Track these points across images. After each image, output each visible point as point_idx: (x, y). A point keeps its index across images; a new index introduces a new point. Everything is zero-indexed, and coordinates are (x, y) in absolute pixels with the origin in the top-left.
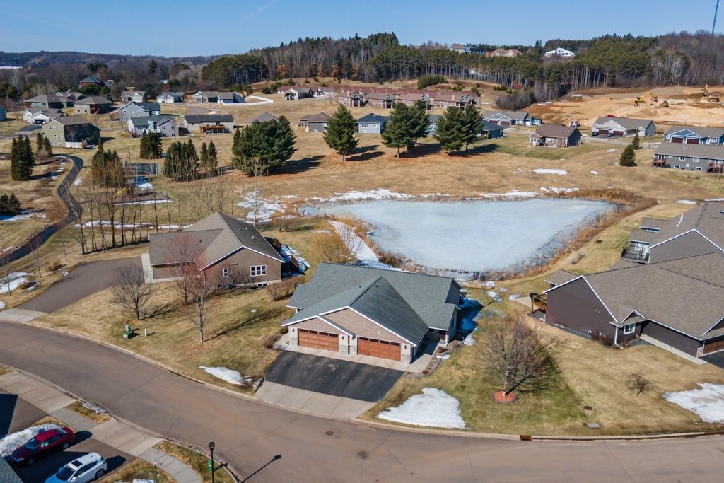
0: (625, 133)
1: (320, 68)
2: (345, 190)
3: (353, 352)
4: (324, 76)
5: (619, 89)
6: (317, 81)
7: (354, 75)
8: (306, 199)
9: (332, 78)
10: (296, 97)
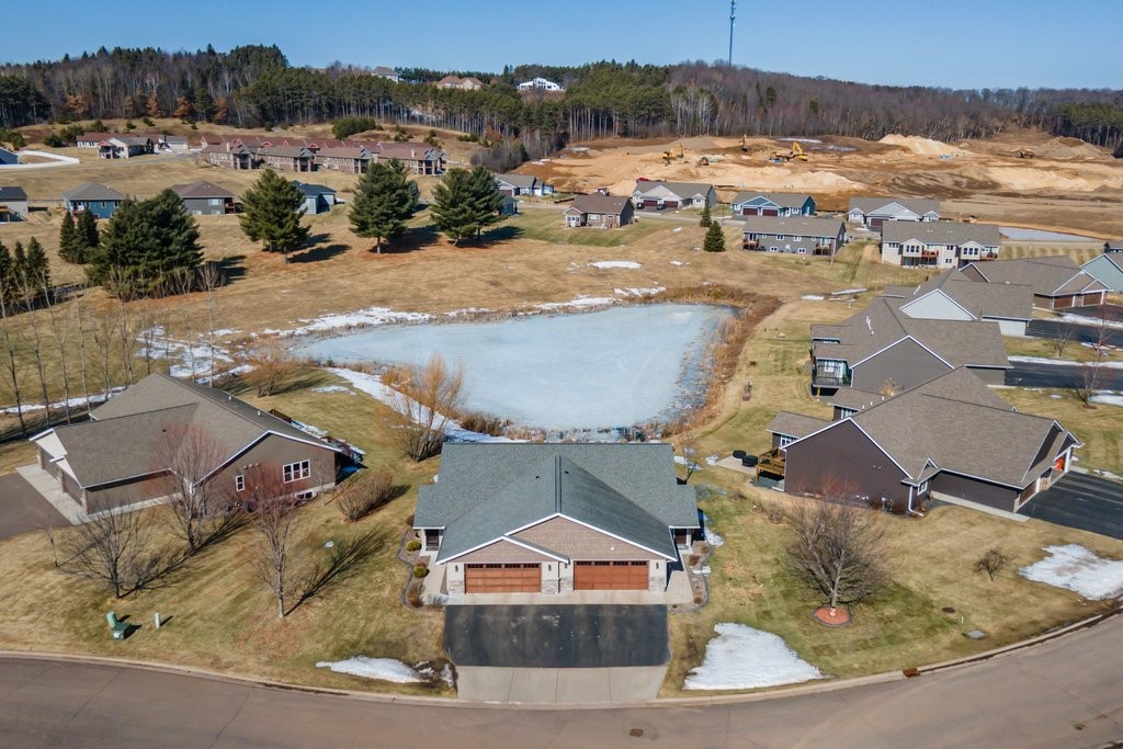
0: (680, 204)
1: (152, 103)
2: (315, 313)
3: (568, 589)
4: (162, 117)
5: (636, 140)
6: (151, 124)
7: (218, 116)
8: (253, 335)
9: (178, 121)
10: (125, 154)
